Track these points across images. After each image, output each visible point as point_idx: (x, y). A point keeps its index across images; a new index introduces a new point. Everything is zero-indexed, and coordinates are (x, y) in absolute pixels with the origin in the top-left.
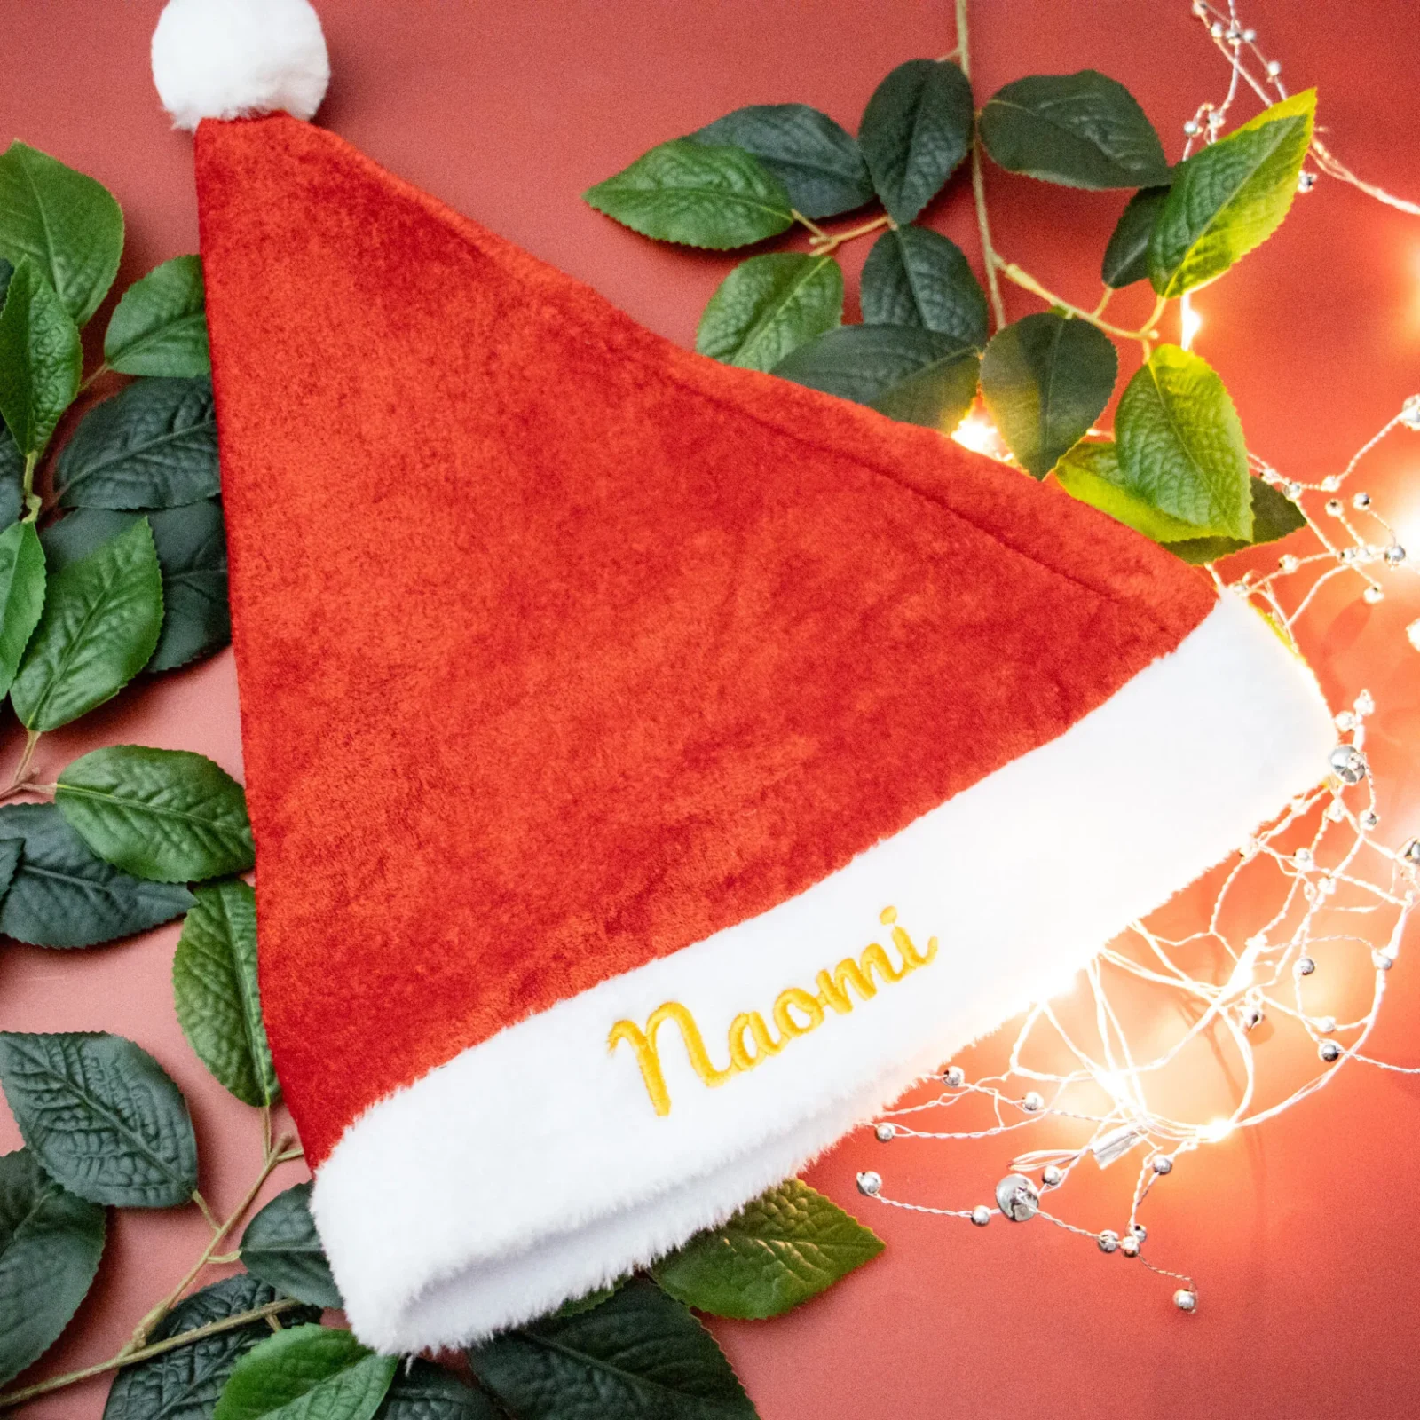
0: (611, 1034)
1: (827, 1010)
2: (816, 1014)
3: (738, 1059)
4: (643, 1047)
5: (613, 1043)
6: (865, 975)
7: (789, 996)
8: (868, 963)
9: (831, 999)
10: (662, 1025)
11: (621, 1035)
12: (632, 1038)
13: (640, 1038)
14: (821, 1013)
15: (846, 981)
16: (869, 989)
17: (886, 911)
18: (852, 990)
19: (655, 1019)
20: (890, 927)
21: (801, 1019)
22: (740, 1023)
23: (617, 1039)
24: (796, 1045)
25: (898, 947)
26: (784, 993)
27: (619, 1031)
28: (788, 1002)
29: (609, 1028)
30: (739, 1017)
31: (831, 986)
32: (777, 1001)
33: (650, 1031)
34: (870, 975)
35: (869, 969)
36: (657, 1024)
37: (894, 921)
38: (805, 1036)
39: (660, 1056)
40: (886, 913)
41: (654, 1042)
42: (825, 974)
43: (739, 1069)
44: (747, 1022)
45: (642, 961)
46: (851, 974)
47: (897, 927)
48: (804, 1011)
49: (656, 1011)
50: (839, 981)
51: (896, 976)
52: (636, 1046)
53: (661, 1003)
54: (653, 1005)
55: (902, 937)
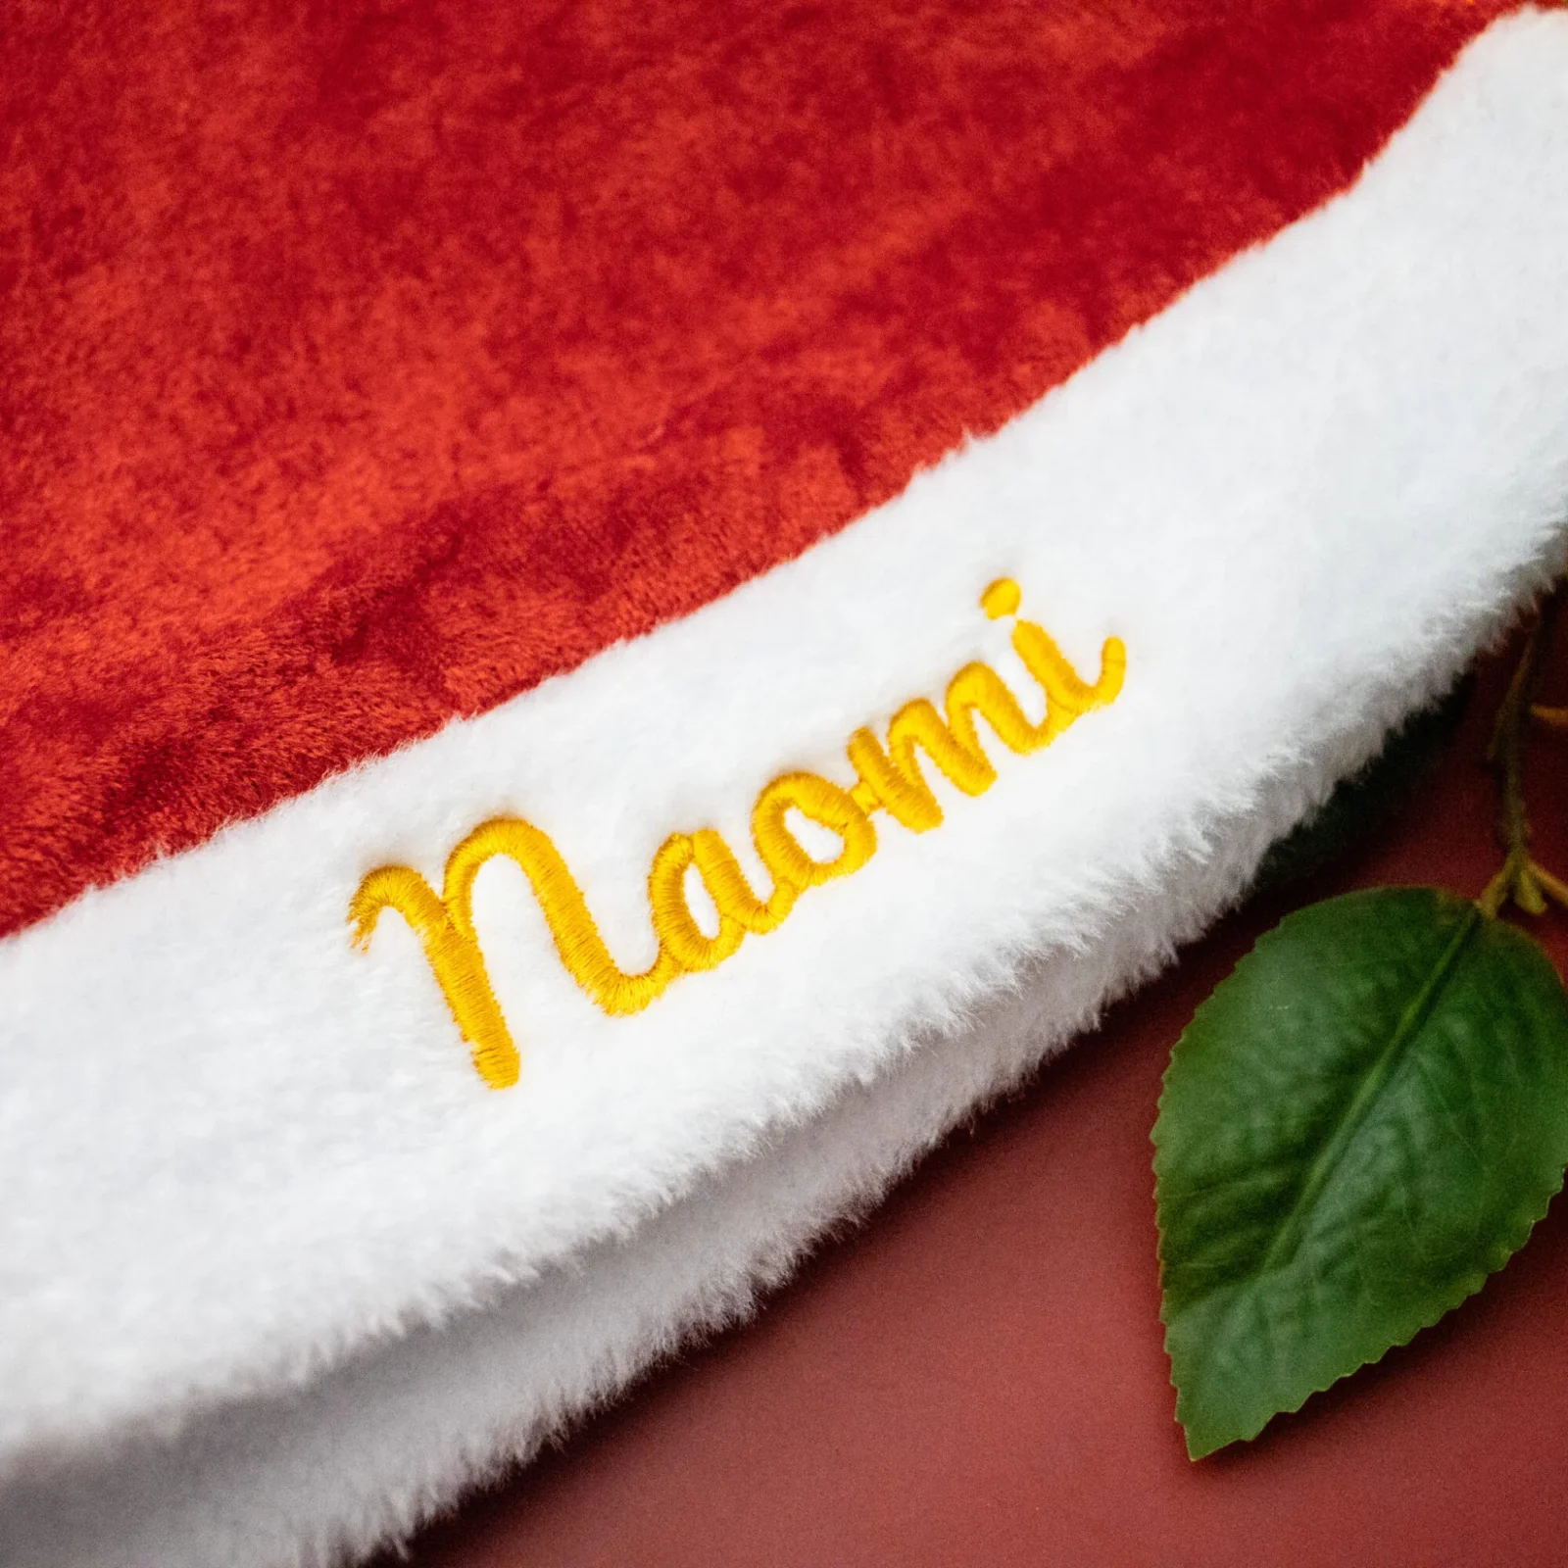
0: (356, 903)
1: (880, 819)
2: (853, 830)
3: (676, 944)
4: (441, 927)
5: (364, 913)
6: (962, 738)
7: (786, 790)
8: (967, 707)
9: (890, 796)
10: (485, 869)
11: (384, 902)
12: (412, 908)
13: (435, 909)
14: (868, 833)
15: (920, 753)
16: (975, 768)
17: (993, 588)
18: (933, 773)
19: (464, 859)
20: (1007, 623)
21: (817, 841)
22: (674, 855)
23: (374, 909)
24: (816, 906)
25: (1031, 669)
26: (773, 784)
27: (378, 889)
28: (786, 804)
29: (353, 887)
30: (669, 843)
31: (884, 764)
32: (758, 806)
33: (453, 891)
34: (973, 736)
35: (969, 723)
36: (472, 869)
37: (1013, 609)
38: (830, 884)
39: (484, 945)
40: (995, 592)
41: (466, 913)
42: (864, 736)
43: (679, 967)
44: (691, 857)
45: (430, 725)
46: (928, 736)
47: (1020, 623)
48: (824, 823)
49: (467, 840)
50: (900, 753)
51: (1033, 735)
52: (422, 926)
53: (478, 820)
54: (458, 824)
55: (1037, 646)
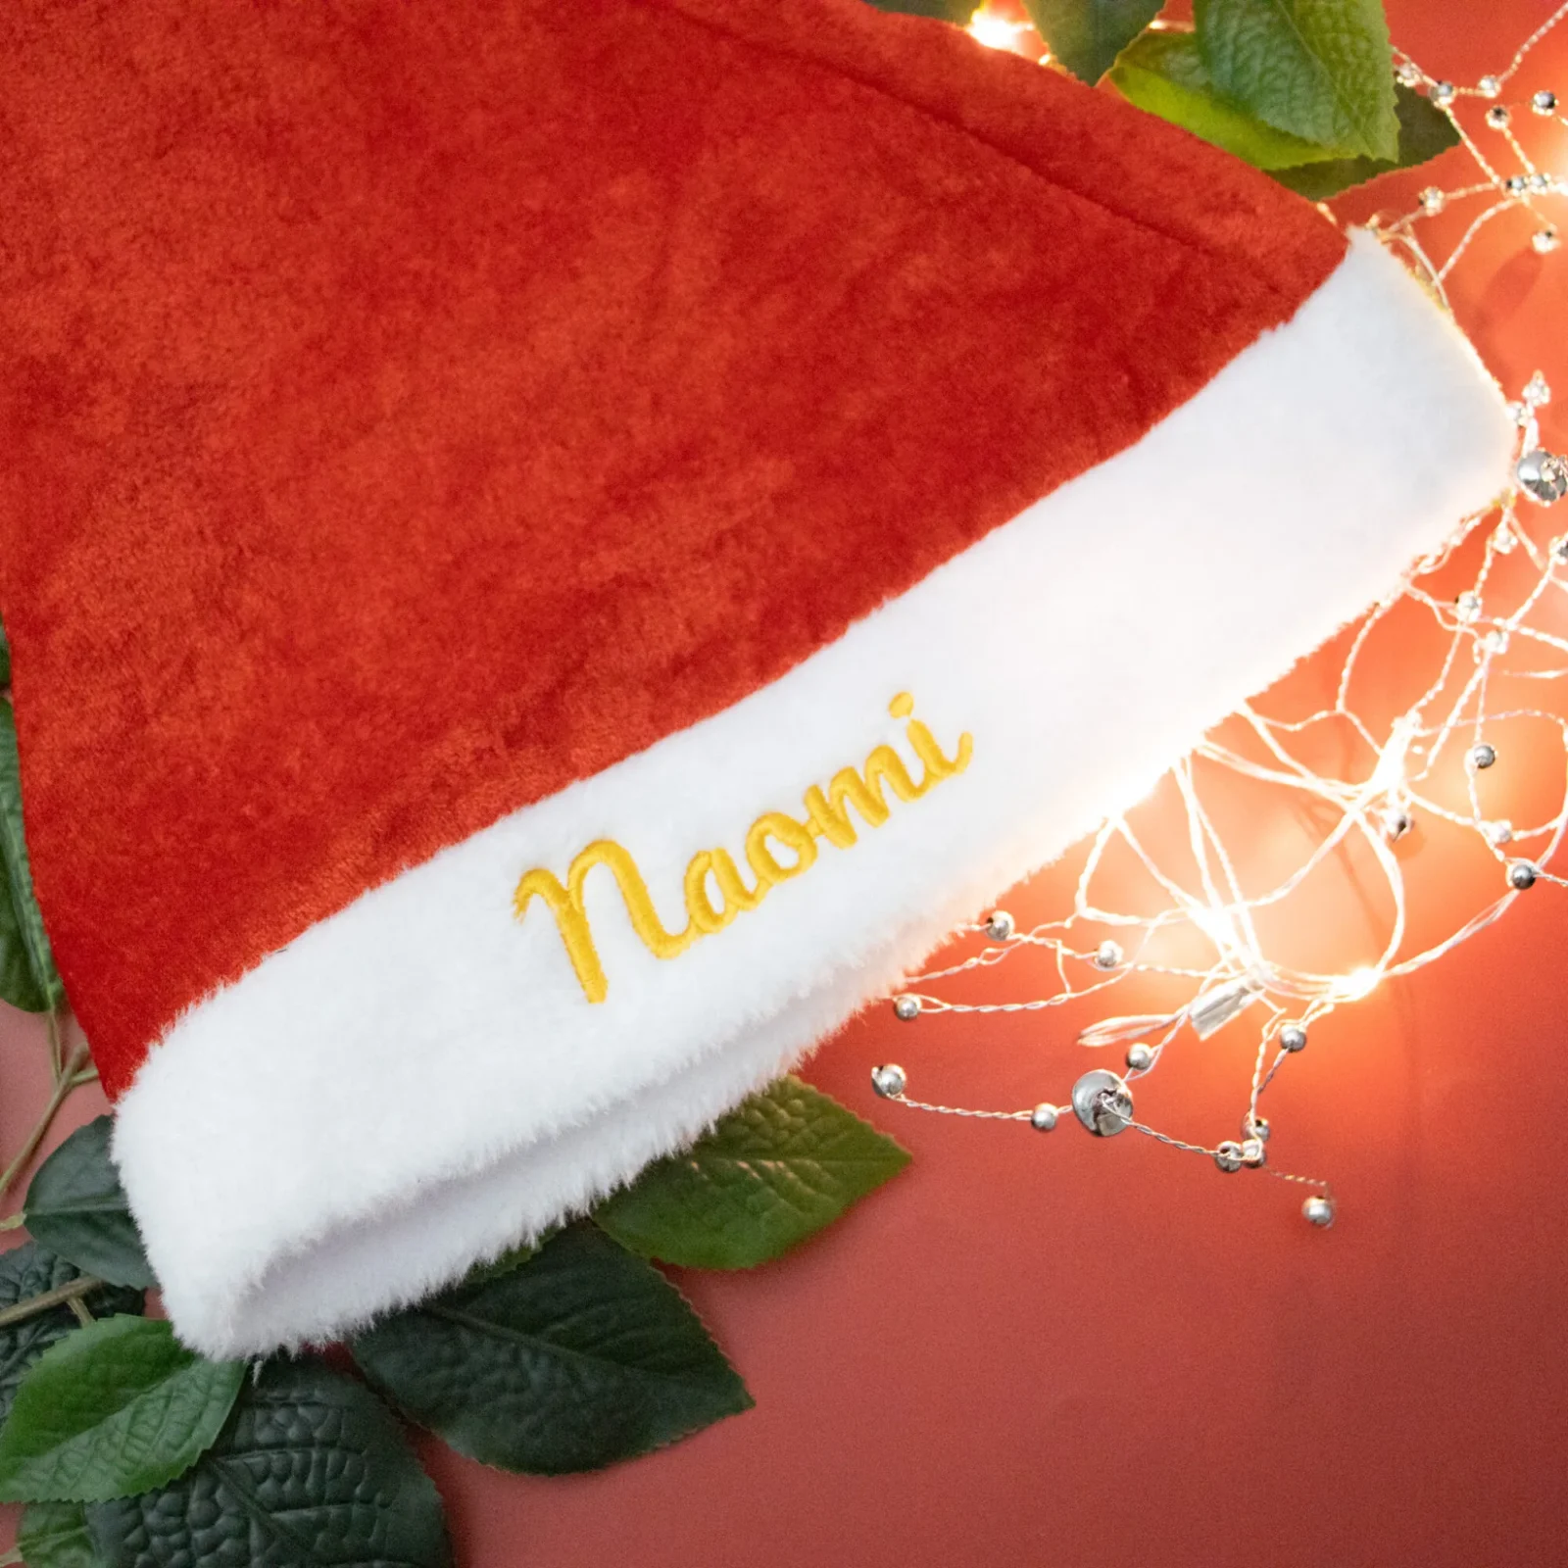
0: (518, 890)
1: (821, 842)
2: (805, 848)
3: (699, 917)
4: (565, 907)
5: (521, 903)
6: (873, 791)
7: (766, 825)
8: (876, 773)
9: (826, 826)
10: (590, 873)
11: (534, 890)
12: (548, 895)
13: (561, 895)
14: (813, 847)
15: (847, 802)
16: (880, 811)
17: (898, 697)
18: (854, 813)
19: (579, 866)
20: (904, 721)
21: (785, 857)
22: (700, 865)
23: (527, 896)
24: (778, 900)
25: (916, 747)
26: (759, 820)
27: (530, 884)
28: (766, 833)
29: (516, 883)
30: (697, 857)
31: (825, 808)
32: (750, 834)
33: (573, 885)
34: (879, 791)
35: (877, 782)
36: (583, 873)
37: (909, 712)
38: (790, 880)
39: (590, 917)
40: (898, 702)
41: (580, 898)
42: (815, 791)
43: (701, 931)
44: (710, 865)
45: (559, 785)
46: (852, 791)
47: (913, 722)
48: (788, 844)
49: (581, 854)
50: (835, 800)
51: (915, 791)
52: (555, 906)
53: (587, 842)
54: (576, 845)
55: (921, 735)
